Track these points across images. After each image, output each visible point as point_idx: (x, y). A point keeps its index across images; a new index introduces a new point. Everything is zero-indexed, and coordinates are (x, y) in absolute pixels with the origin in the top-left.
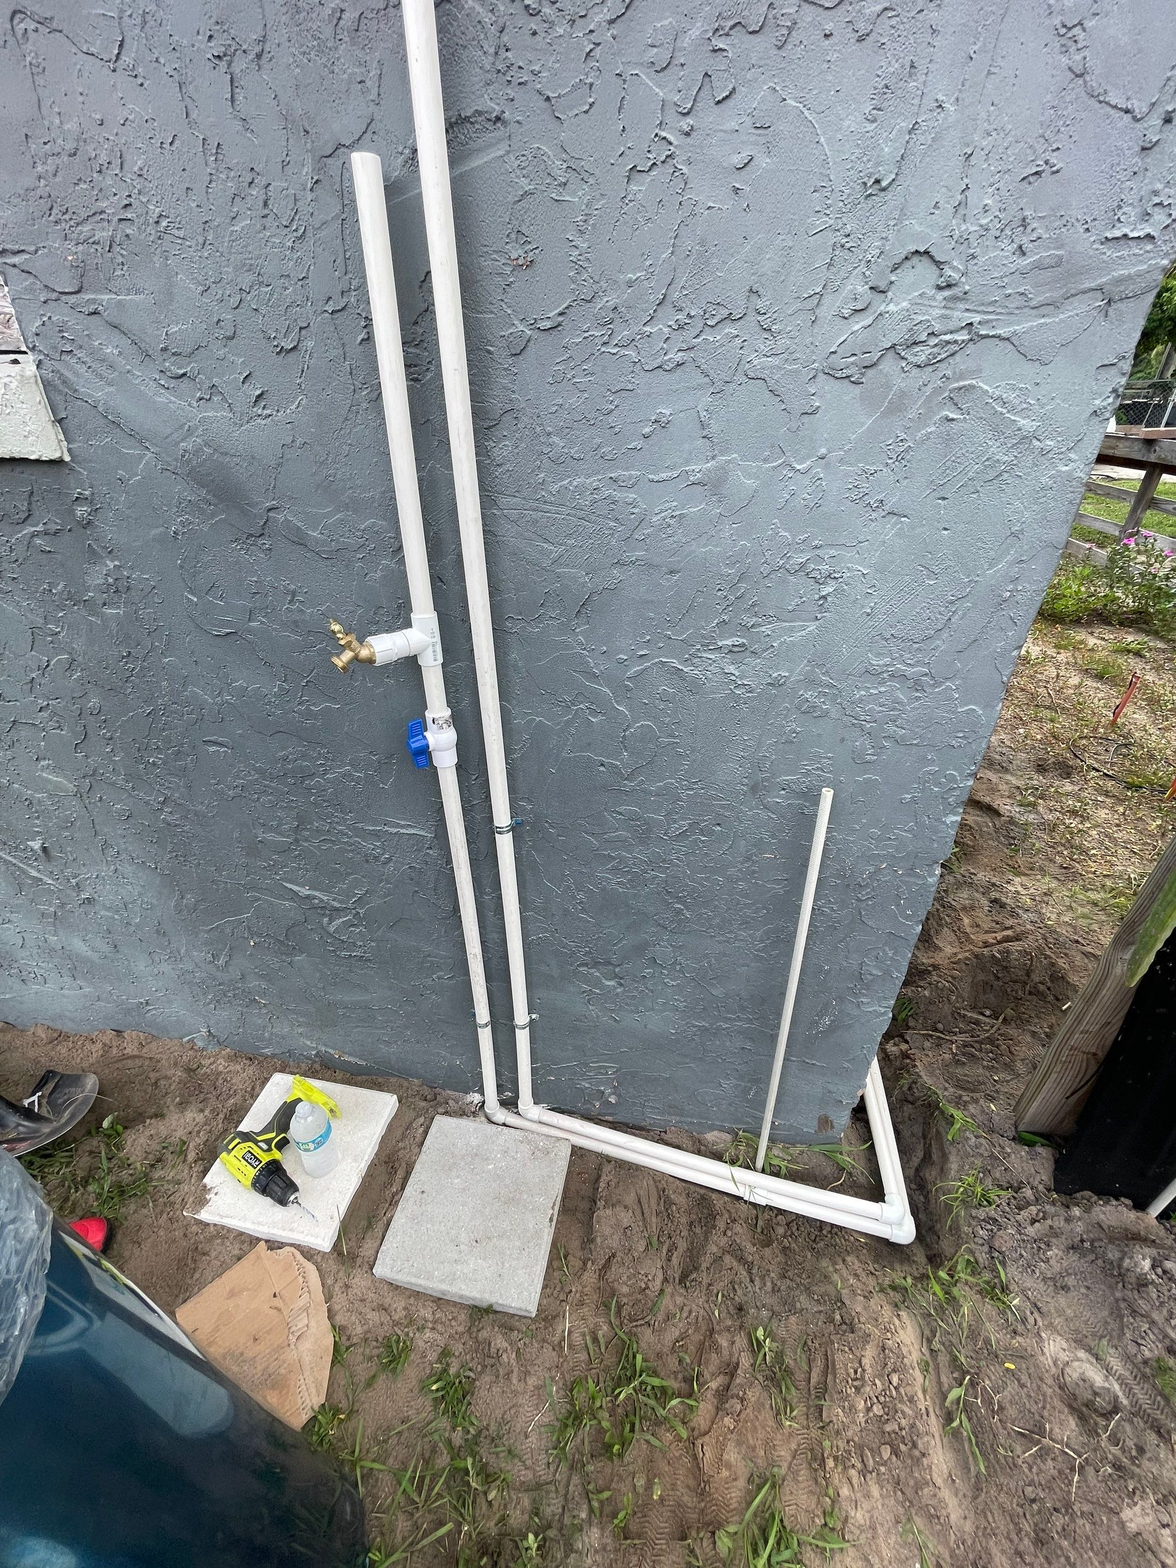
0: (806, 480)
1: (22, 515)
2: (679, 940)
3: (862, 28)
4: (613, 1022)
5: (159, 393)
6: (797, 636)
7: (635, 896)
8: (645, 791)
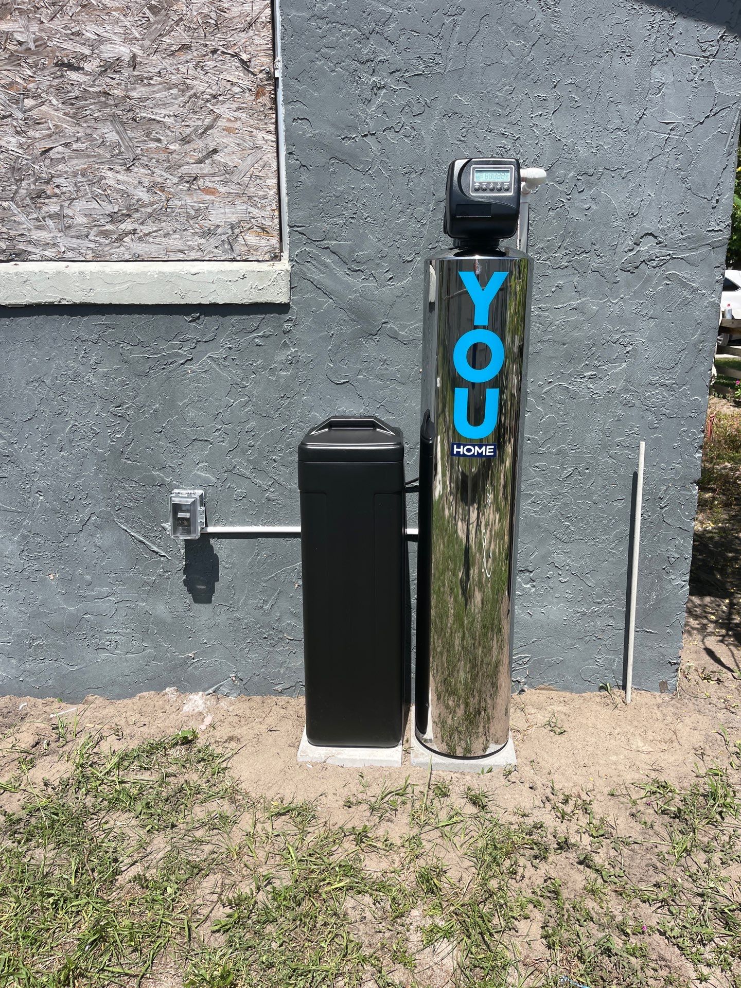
0: (617, 306)
1: (254, 328)
2: (568, 548)
3: (623, 175)
4: (528, 617)
5: (345, 277)
6: (618, 370)
7: (543, 519)
8: (550, 453)
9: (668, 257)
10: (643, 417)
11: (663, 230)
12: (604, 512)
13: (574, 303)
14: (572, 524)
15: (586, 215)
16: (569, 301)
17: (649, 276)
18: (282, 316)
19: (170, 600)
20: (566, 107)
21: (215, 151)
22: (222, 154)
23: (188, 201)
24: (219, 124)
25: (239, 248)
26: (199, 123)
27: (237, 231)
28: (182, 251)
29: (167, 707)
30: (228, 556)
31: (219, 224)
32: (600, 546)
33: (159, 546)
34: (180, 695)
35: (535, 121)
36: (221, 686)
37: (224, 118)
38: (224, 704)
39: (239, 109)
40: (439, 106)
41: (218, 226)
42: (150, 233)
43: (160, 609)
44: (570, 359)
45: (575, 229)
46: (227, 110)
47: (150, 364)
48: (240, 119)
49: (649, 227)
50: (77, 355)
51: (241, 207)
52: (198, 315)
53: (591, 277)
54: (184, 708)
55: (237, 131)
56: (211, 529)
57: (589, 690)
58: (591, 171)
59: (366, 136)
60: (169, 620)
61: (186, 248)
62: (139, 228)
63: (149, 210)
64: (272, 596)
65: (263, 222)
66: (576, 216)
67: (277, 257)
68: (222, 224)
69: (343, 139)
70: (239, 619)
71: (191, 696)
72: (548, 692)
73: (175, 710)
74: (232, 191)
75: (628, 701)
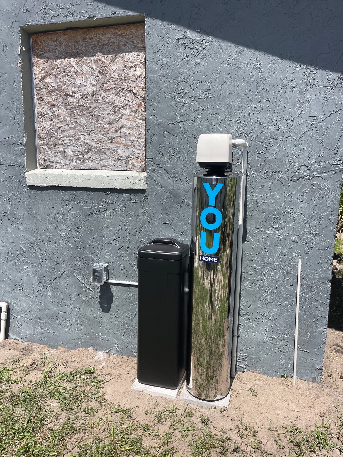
0: (289, 197)
1: (131, 199)
2: (266, 306)
3: (291, 140)
4: (247, 336)
5: (168, 180)
6: (290, 225)
7: (254, 291)
8: (257, 261)
9: (313, 176)
10: (302, 248)
11: (310, 164)
12: (283, 291)
13: (269, 194)
14: (268, 295)
15: (274, 156)
16: (267, 193)
17: (304, 184)
18: (143, 194)
19: (93, 310)
20: (265, 111)
21: (122, 127)
22: (124, 129)
23: (110, 146)
24: (124, 117)
25: (129, 166)
26: (116, 117)
27: (129, 159)
28: (107, 166)
29: (89, 356)
30: (116, 293)
31: (122, 156)
32: (282, 306)
33: (90, 286)
34: (95, 351)
35: (251, 116)
36: (111, 349)
37: (126, 115)
38: (111, 358)
39: (132, 111)
40: (210, 111)
41: (122, 157)
42: (96, 159)
43: (89, 313)
44: (267, 219)
45: (269, 162)
46: (127, 112)
47: (91, 211)
48: (132, 115)
49: (303, 162)
50: (64, 206)
51: (130, 150)
52: (110, 192)
53: (277, 183)
54: (95, 357)
55: (131, 120)
56: (110, 281)
57: (276, 376)
58: (276, 137)
59: (179, 122)
60: (92, 318)
61: (109, 165)
62: (91, 157)
63: (96, 150)
64: (134, 313)
65: (139, 155)
66: (269, 156)
67: (144, 170)
68: (123, 156)
69: (169, 124)
70: (120, 321)
71: (99, 353)
72: (256, 374)
73: (91, 358)
74: (127, 143)
75: (294, 385)
